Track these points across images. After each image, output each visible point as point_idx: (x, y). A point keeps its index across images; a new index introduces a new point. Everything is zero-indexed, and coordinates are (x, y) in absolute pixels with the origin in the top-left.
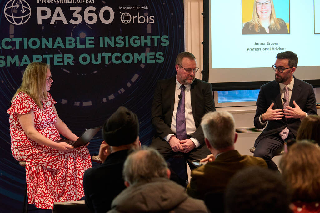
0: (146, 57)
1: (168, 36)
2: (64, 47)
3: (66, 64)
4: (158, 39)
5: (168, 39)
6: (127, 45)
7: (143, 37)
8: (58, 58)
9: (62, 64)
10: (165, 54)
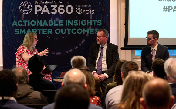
0: (89, 31)
1: (101, 20)
2: (48, 25)
4: (96, 22)
7: (88, 21)
9: (46, 33)
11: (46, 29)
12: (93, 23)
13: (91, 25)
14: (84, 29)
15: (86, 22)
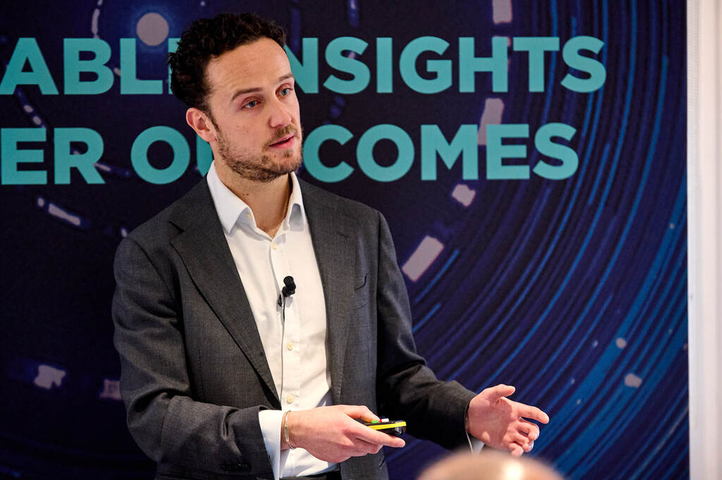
0: (482, 151)
1: (600, 38)
2: (55, 92)
3: (63, 178)
4: (548, 55)
5: (598, 57)
6: (385, 86)
7: (467, 45)
8: (22, 146)
9: (40, 178)
10: (584, 134)
11: (39, 135)
12: (519, 62)
13: (500, 84)
14: (431, 134)
15: (452, 54)
